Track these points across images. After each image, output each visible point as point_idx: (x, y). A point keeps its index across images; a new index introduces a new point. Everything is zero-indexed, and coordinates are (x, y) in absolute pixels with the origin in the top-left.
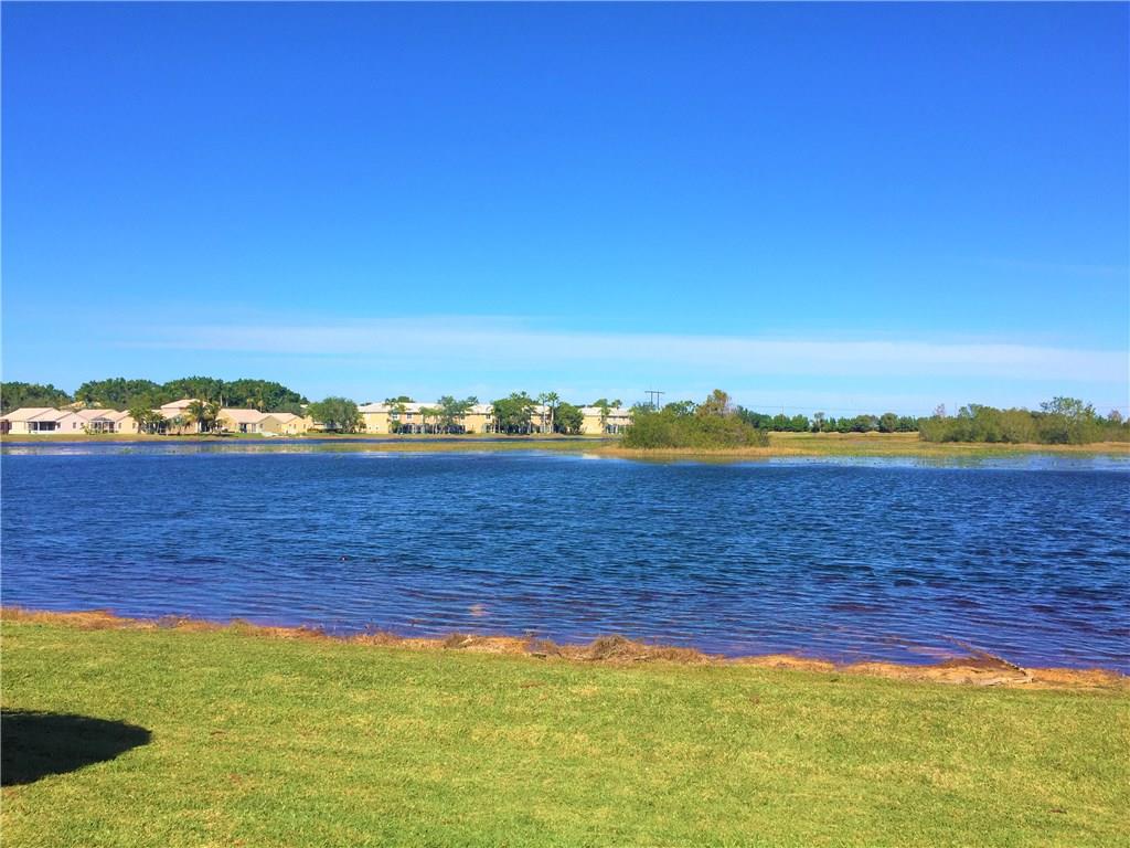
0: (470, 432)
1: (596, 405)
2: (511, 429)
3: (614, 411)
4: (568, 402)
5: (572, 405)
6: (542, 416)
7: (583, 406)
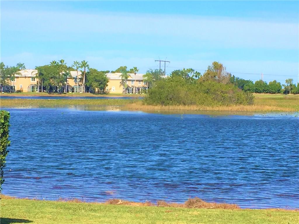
0: (19, 91)
1: (118, 71)
2: (51, 89)
3: (132, 76)
4: (96, 69)
5: (99, 70)
6: (75, 79)
7: (108, 72)
